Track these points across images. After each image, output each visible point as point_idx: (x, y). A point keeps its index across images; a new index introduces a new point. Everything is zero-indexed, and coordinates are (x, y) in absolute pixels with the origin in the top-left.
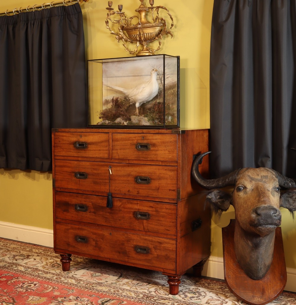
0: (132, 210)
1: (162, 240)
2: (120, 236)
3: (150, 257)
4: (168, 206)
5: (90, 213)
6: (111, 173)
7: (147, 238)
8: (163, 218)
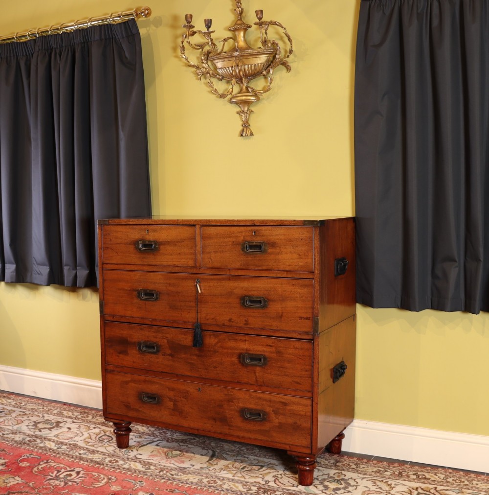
0: (236, 351)
1: (286, 398)
2: (215, 393)
3: (267, 426)
4: (297, 343)
5: (164, 357)
6: (200, 292)
7: (261, 395)
8: (289, 363)
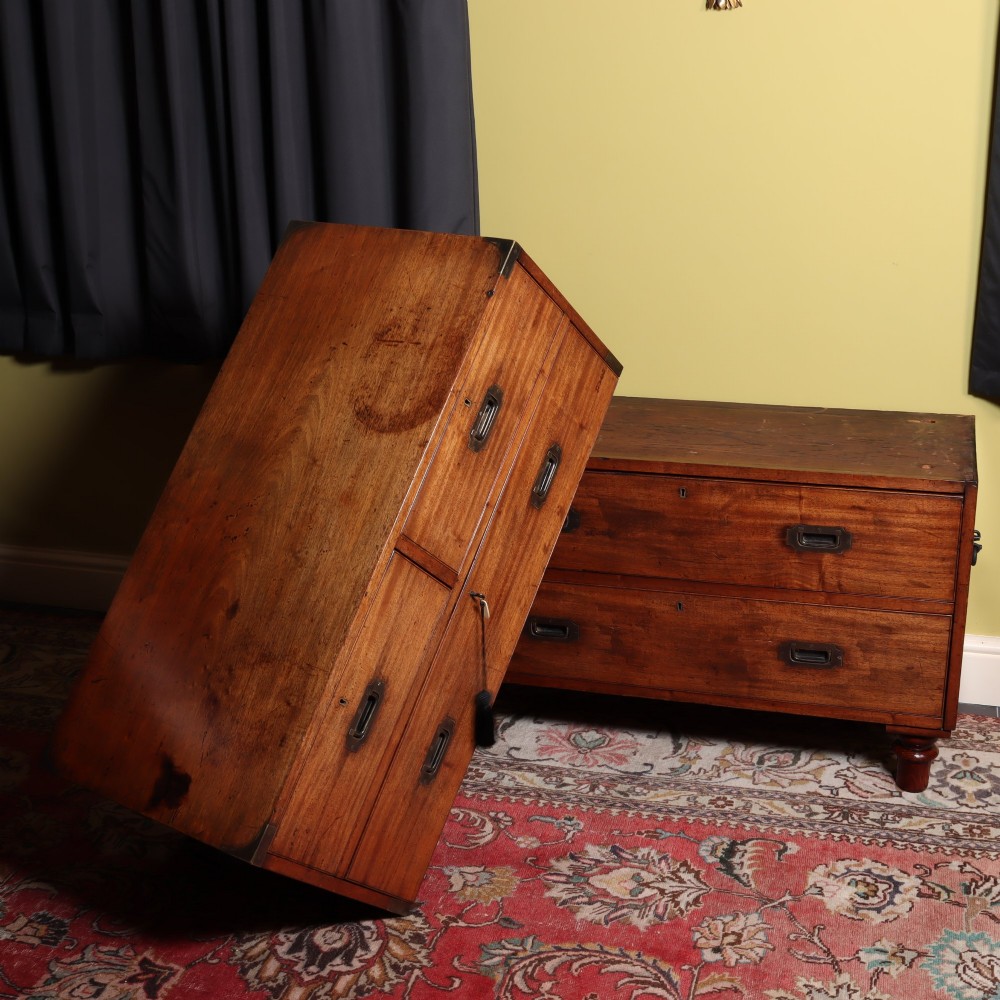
0: (775, 522)
1: (893, 618)
2: (719, 613)
3: (843, 677)
4: (925, 502)
5: (590, 537)
7: (832, 613)
8: (903, 545)
